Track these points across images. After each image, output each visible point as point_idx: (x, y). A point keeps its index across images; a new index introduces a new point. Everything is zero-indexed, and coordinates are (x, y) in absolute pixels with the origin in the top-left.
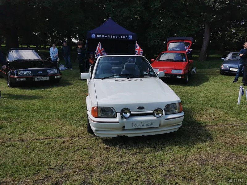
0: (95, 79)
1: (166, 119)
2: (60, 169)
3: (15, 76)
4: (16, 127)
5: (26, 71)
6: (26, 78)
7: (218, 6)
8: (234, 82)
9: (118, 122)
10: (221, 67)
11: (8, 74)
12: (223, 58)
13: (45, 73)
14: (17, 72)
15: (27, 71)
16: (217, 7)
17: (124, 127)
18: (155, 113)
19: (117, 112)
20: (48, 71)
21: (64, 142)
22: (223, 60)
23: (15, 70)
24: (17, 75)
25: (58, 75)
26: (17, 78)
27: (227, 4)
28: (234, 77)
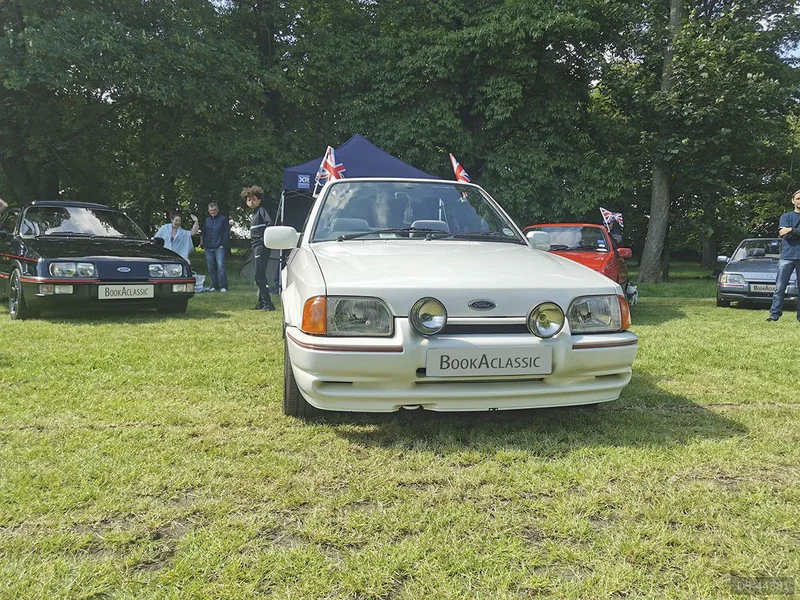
0: (314, 242)
1: (575, 347)
2: (175, 497)
3: (39, 278)
4: (22, 401)
5: (76, 262)
6: (75, 285)
7: (691, 111)
8: (769, 320)
9: (399, 349)
10: (720, 283)
11: (15, 274)
12: (722, 258)
13: (140, 275)
14: (46, 265)
15: (80, 266)
16: (689, 114)
17: (421, 371)
18: (535, 323)
19: (395, 317)
20: (151, 268)
21: (194, 435)
22: (725, 263)
23: (40, 260)
24: (46, 273)
25: (183, 283)
26: (45, 283)
27: (717, 106)
28: (767, 314)
